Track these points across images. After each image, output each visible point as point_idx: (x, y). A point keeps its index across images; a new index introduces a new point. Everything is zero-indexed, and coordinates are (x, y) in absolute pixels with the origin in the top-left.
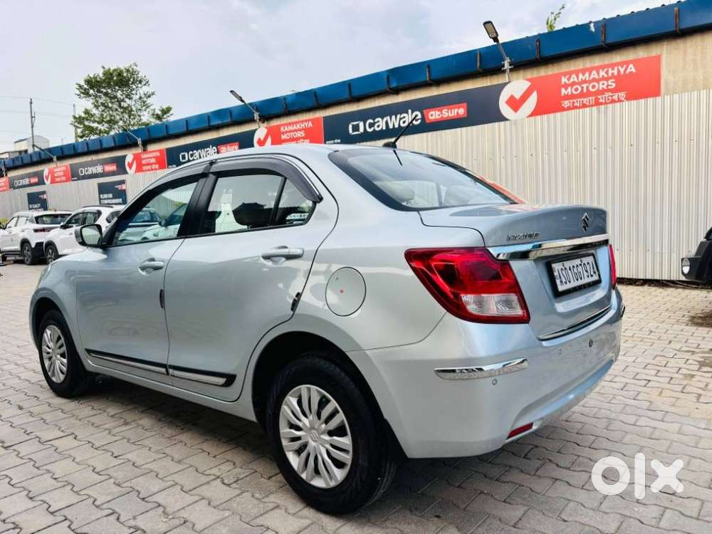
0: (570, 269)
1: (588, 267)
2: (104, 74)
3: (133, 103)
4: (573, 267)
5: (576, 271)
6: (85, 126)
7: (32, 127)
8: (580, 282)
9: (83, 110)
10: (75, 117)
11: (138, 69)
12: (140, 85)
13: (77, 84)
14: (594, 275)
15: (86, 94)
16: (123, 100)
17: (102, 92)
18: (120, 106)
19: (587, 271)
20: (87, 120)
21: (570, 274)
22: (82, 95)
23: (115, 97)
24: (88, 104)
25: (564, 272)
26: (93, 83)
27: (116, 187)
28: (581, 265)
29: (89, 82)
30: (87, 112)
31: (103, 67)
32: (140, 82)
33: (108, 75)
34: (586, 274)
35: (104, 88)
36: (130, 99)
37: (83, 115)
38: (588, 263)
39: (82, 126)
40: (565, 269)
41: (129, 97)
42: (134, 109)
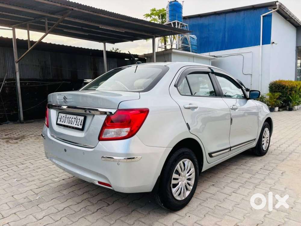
0: (68, 118)
1: (78, 121)
4: (70, 118)
5: (70, 119)
8: (70, 125)
14: (80, 125)
19: (77, 122)
21: (67, 120)
25: (64, 118)
28: (75, 118)
34: (75, 123)
38: (79, 119)
40: (66, 117)
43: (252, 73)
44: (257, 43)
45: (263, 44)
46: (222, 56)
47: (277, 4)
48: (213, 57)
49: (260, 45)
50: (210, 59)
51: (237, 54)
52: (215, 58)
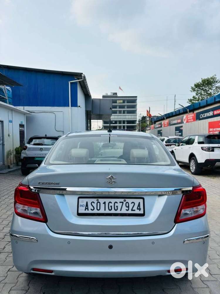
2: (202, 81)
3: (213, 91)
6: (192, 102)
7: (175, 104)
9: (193, 96)
10: (189, 100)
11: (216, 77)
12: (216, 83)
13: (191, 87)
15: (194, 90)
16: (208, 91)
17: (200, 88)
18: (207, 93)
20: (193, 100)
22: (193, 91)
23: (206, 90)
24: (194, 94)
26: (197, 86)
27: (180, 128)
29: (195, 85)
30: (194, 97)
31: (202, 79)
32: (217, 82)
33: (204, 81)
35: (201, 87)
36: (211, 90)
37: (192, 98)
39: (191, 103)
41: (210, 89)
42: (212, 93)
43: (63, 130)
44: (66, 105)
45: (72, 106)
46: (35, 112)
47: (83, 75)
48: (28, 112)
49: (69, 106)
50: (24, 114)
51: (49, 112)
52: (30, 113)
